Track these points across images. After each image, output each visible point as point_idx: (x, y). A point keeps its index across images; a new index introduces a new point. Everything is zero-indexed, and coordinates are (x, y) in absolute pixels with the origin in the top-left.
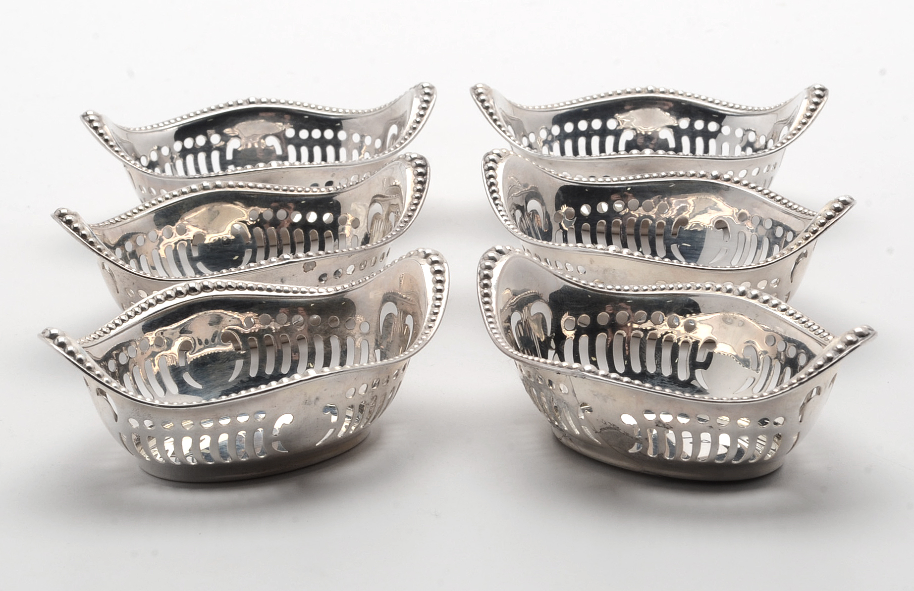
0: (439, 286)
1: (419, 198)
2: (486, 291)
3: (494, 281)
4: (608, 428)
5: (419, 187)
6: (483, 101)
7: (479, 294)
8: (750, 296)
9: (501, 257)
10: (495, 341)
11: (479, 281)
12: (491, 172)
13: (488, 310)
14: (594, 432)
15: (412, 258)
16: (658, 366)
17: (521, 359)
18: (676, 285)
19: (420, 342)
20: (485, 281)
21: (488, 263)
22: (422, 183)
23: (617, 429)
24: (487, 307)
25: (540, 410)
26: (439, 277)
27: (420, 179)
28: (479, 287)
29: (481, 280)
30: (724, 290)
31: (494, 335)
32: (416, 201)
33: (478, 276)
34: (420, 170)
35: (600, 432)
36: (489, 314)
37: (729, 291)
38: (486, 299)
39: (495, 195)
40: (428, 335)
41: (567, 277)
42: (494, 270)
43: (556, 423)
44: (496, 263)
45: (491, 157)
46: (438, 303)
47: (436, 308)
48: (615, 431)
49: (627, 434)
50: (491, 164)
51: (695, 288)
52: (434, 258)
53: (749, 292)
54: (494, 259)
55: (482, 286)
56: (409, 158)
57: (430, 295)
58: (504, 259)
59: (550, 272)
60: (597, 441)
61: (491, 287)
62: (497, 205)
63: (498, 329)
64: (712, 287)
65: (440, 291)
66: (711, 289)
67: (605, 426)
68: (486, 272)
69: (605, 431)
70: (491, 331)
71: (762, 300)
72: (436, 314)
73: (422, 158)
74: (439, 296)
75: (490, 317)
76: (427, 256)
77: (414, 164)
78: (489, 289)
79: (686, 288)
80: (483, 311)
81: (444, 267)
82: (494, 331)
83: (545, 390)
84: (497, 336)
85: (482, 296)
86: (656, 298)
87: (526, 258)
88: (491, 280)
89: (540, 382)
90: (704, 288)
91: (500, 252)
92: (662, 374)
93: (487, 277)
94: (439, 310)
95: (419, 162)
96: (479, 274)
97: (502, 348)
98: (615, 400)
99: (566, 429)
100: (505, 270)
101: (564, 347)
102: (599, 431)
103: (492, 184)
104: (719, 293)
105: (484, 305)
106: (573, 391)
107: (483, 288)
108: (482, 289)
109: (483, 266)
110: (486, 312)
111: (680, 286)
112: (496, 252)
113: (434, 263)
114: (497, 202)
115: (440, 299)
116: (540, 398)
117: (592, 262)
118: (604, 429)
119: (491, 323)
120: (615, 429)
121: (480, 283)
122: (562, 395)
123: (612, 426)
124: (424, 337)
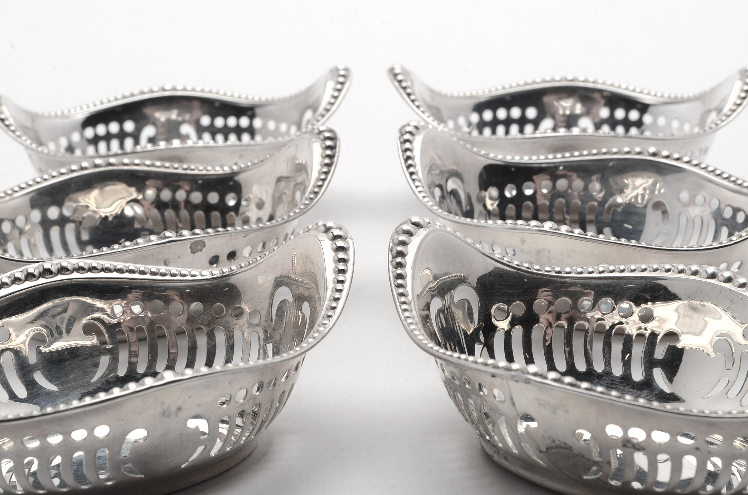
0: (342, 266)
1: (327, 173)
2: (399, 271)
3: (409, 260)
4: (557, 447)
5: (327, 161)
6: (400, 82)
7: (391, 275)
8: (721, 278)
9: (417, 230)
10: (410, 333)
11: (390, 259)
12: (407, 145)
13: (402, 295)
14: (538, 451)
15: (311, 232)
16: (607, 364)
17: (444, 356)
18: (628, 266)
19: (316, 335)
20: (399, 260)
21: (402, 238)
22: (331, 157)
23: (570, 448)
24: (401, 290)
25: (466, 420)
26: (341, 255)
27: (328, 152)
28: (391, 267)
29: (394, 258)
30: (689, 272)
31: (409, 326)
32: (323, 177)
33: (390, 253)
34: (329, 143)
35: (546, 452)
36: (403, 299)
37: (695, 273)
38: (400, 281)
39: (412, 169)
40: (326, 326)
41: (497, 256)
42: (409, 245)
43: (488, 438)
44: (412, 237)
45: (408, 129)
46: (339, 286)
47: (338, 293)
48: (566, 451)
49: (583, 456)
50: (407, 137)
51: (652, 270)
52: (337, 232)
53: (719, 274)
54: (409, 233)
55: (395, 266)
56: (317, 131)
57: (330, 276)
58: (421, 234)
59: (478, 250)
60: (542, 462)
61: (406, 266)
62: (414, 180)
63: (414, 318)
64: (673, 269)
65: (343, 272)
66: (672, 271)
67: (553, 445)
68: (400, 248)
69: (553, 450)
70: (406, 321)
71: (737, 284)
72: (337, 300)
73: (331, 131)
74: (341, 278)
75: (404, 303)
76: (327, 230)
77: (322, 137)
78: (403, 269)
79: (640, 270)
80: (396, 295)
81: (348, 244)
82: (409, 321)
83: (474, 396)
84: (413, 327)
85: (395, 277)
86: (605, 282)
87: (449, 232)
88: (406, 258)
89: (467, 386)
90: (663, 270)
91: (417, 225)
92: (612, 373)
93: (401, 254)
94: (341, 294)
95: (327, 134)
96: (391, 251)
97: (419, 342)
98: (567, 412)
99: (500, 445)
100: (423, 247)
101: (493, 341)
102: (544, 449)
103: (408, 158)
104: (682, 276)
105: (397, 288)
106: (512, 399)
107: (396, 268)
108: (394, 269)
109: (396, 241)
110: (399, 297)
111: (633, 267)
112: (411, 225)
113: (335, 238)
114: (414, 177)
115: (342, 282)
116: (467, 406)
117: (523, 242)
118: (552, 448)
119: (405, 310)
120: (567, 449)
121: (392, 261)
122: (496, 403)
123: (562, 445)
124: (321, 329)
